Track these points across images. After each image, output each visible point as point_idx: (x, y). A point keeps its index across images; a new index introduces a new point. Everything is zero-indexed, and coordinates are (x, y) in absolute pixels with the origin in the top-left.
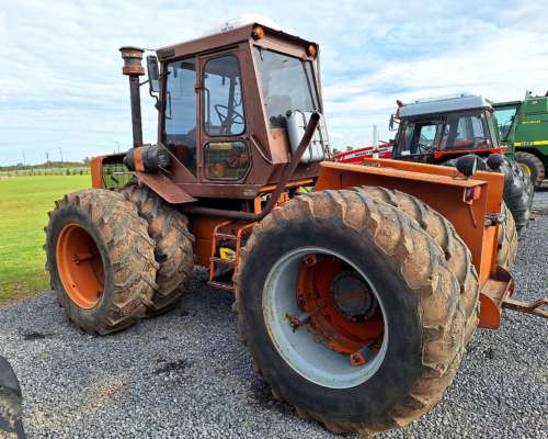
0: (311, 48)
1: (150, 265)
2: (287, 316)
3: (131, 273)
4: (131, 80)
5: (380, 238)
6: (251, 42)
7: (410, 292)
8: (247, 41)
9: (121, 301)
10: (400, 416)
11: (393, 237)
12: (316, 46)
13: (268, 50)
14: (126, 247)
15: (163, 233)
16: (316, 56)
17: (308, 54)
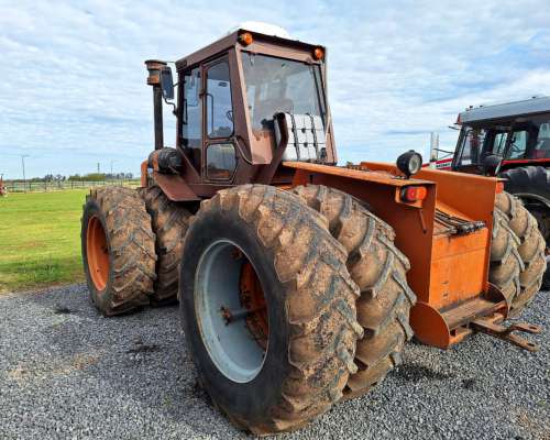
0: (317, 51)
1: (146, 256)
2: (223, 309)
3: (127, 260)
4: (154, 90)
5: (263, 230)
6: (238, 47)
7: (281, 286)
8: (233, 47)
9: (119, 285)
10: (278, 417)
11: (274, 229)
12: (323, 49)
13: (260, 54)
14: (124, 237)
15: (165, 229)
16: (324, 59)
17: (315, 58)
